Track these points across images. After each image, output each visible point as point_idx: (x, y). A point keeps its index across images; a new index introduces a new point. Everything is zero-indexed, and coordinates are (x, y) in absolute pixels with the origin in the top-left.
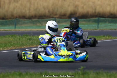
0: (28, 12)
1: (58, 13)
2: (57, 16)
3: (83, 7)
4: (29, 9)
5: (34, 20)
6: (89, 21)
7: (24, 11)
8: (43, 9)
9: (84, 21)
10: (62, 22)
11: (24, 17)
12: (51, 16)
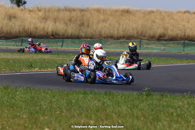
0: (116, 32)
1: (147, 35)
2: (146, 38)
3: (173, 30)
4: (118, 30)
5: (122, 40)
6: (178, 44)
7: (112, 32)
8: (132, 30)
9: (173, 43)
10: (150, 44)
11: (112, 37)
12: (140, 37)
